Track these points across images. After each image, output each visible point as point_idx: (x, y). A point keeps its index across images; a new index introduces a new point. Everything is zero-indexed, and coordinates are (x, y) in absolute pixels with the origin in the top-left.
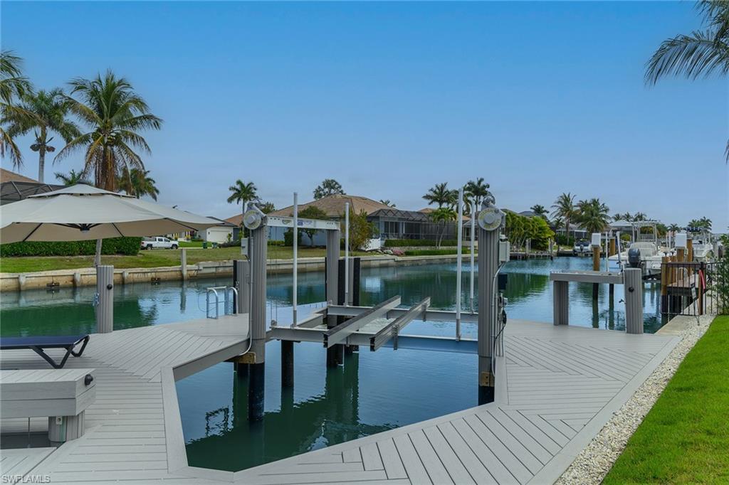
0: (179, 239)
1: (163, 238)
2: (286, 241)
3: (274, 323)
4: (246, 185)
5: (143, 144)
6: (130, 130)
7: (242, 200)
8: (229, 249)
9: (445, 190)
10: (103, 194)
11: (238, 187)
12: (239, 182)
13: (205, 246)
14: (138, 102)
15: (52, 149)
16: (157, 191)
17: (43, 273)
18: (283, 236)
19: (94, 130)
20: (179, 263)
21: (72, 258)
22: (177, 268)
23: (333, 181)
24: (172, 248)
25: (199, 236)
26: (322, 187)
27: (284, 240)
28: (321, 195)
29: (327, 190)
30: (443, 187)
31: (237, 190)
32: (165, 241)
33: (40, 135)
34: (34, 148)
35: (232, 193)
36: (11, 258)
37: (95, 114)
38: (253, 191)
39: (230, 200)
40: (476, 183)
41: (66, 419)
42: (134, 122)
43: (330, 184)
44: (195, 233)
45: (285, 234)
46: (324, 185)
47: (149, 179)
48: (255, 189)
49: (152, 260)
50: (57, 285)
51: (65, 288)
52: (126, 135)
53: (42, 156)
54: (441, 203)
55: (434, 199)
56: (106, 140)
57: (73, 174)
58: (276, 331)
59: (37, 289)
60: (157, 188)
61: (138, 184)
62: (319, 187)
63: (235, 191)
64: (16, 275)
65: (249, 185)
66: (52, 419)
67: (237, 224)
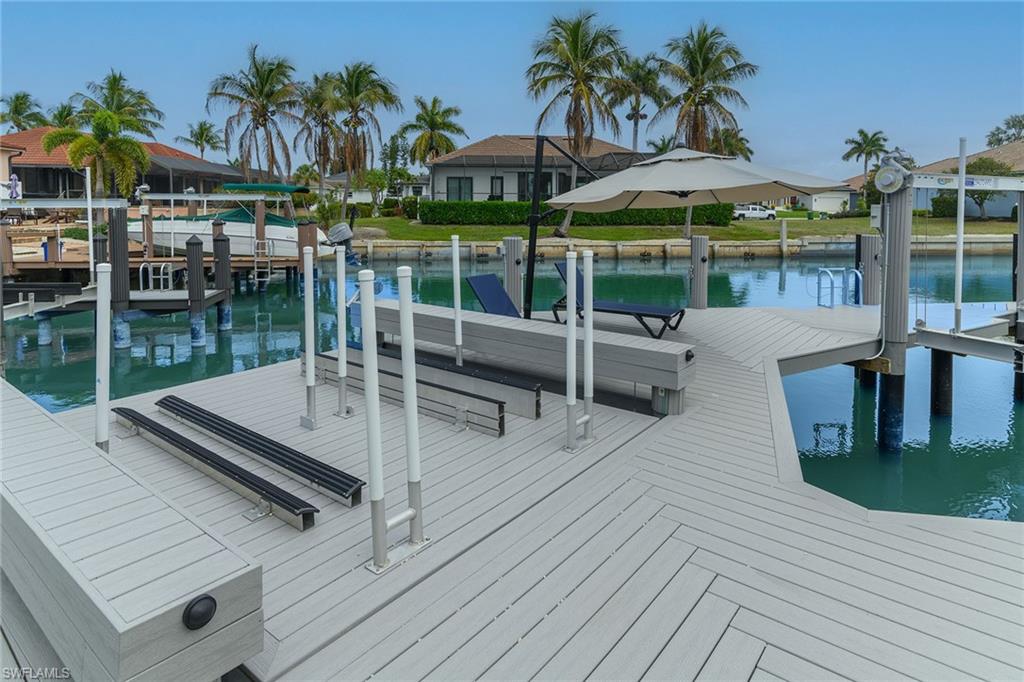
0: (777, 208)
1: (758, 207)
2: (934, 210)
3: (920, 323)
4: (870, 136)
5: (738, 98)
6: (722, 84)
7: (864, 156)
8: (845, 220)
10: (703, 158)
11: (858, 138)
12: (861, 132)
13: (810, 217)
14: (731, 51)
15: (644, 117)
16: (751, 153)
17: (637, 243)
18: (930, 203)
19: (686, 90)
20: (777, 236)
21: (663, 228)
22: (775, 242)
24: (768, 218)
25: (803, 205)
26: (1004, 128)
27: (931, 209)
28: (1000, 141)
29: (1013, 131)
31: (856, 143)
32: (760, 210)
33: (634, 104)
34: (629, 117)
35: (850, 147)
36: (610, 227)
37: (687, 74)
38: (882, 142)
39: (847, 157)
41: (668, 391)
42: (727, 75)
43: (1019, 122)
44: (797, 199)
45: (933, 200)
46: (1008, 124)
47: (742, 139)
48: (885, 140)
49: (744, 232)
50: (649, 254)
51: (656, 258)
52: (718, 90)
53: (636, 124)
56: (697, 100)
57: (663, 141)
58: (923, 335)
59: (631, 258)
60: (751, 148)
61: (730, 145)
62: (998, 129)
63: (853, 145)
64: (614, 242)
65: (875, 135)
66: (655, 389)
67: (856, 187)
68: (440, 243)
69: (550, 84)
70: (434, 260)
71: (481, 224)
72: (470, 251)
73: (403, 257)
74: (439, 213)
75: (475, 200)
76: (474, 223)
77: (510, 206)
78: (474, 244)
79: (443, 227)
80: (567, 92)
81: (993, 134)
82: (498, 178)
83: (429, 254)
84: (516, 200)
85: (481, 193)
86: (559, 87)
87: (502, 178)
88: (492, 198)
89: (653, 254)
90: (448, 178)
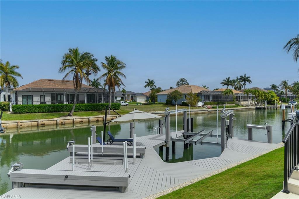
0: (128, 101)
3: (171, 137)
4: (151, 81)
5: (123, 75)
7: (149, 86)
9: (230, 80)
11: (148, 81)
12: (149, 80)
13: (137, 104)
15: (91, 74)
17: (95, 117)
18: (166, 101)
23: (184, 79)
24: (126, 105)
25: (135, 100)
26: (179, 81)
28: (179, 84)
29: (181, 82)
30: (229, 78)
31: (148, 83)
32: (124, 103)
35: (146, 84)
36: (85, 112)
38: (154, 83)
39: (145, 87)
40: (244, 76)
43: (182, 80)
46: (180, 80)
48: (154, 82)
49: (124, 112)
52: (118, 72)
54: (228, 85)
55: (225, 84)
62: (178, 81)
63: (147, 83)
64: (88, 117)
65: (152, 81)
67: (148, 95)
68: (26, 121)
69: (67, 68)
70: (23, 127)
71: (39, 112)
72: (38, 123)
73: (10, 127)
74: (22, 109)
75: (34, 104)
76: (36, 113)
77: (50, 106)
78: (39, 120)
79: (24, 115)
80: (73, 71)
81: (177, 83)
82: (43, 95)
83: (21, 125)
84: (50, 104)
85: (36, 101)
86: (70, 69)
87: (45, 96)
88: (41, 103)
89: (100, 120)
90: (22, 96)
